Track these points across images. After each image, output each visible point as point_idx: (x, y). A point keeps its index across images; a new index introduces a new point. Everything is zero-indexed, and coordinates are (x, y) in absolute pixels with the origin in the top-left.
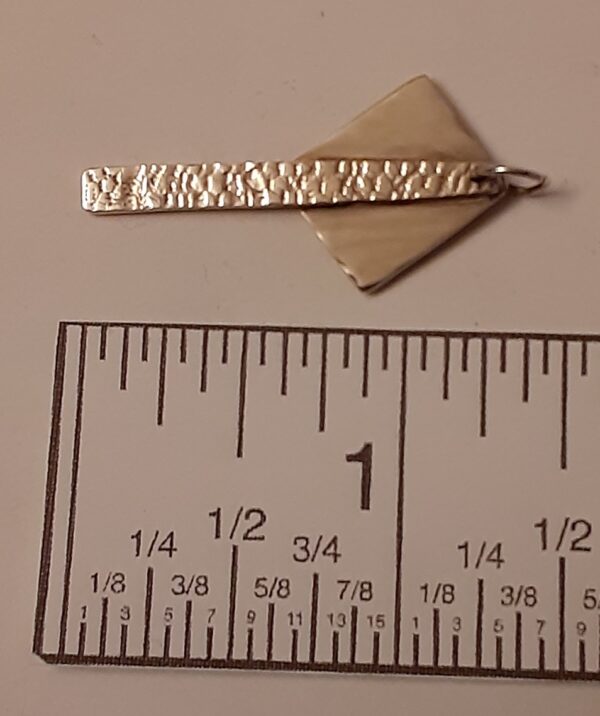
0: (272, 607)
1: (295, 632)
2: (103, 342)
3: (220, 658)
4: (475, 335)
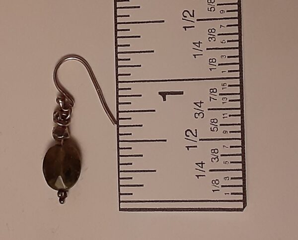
0: (221, 125)
1: (230, 116)
2: (126, 194)
3: (241, 143)
4: (116, 56)
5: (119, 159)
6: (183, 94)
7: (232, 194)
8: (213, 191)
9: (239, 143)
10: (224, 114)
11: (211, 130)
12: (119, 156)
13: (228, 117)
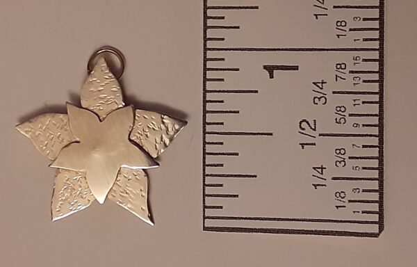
0: (351, 115)
1: (364, 103)
2: (214, 207)
3: (378, 141)
4: (205, 13)
5: (204, 158)
6: (297, 69)
7: (363, 212)
8: (337, 207)
9: (375, 141)
10: (355, 100)
11: (337, 122)
12: (205, 153)
13: (361, 104)
